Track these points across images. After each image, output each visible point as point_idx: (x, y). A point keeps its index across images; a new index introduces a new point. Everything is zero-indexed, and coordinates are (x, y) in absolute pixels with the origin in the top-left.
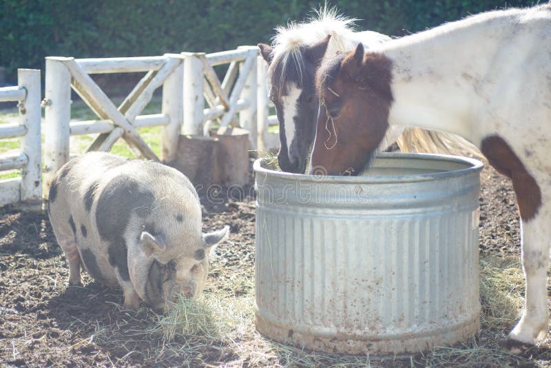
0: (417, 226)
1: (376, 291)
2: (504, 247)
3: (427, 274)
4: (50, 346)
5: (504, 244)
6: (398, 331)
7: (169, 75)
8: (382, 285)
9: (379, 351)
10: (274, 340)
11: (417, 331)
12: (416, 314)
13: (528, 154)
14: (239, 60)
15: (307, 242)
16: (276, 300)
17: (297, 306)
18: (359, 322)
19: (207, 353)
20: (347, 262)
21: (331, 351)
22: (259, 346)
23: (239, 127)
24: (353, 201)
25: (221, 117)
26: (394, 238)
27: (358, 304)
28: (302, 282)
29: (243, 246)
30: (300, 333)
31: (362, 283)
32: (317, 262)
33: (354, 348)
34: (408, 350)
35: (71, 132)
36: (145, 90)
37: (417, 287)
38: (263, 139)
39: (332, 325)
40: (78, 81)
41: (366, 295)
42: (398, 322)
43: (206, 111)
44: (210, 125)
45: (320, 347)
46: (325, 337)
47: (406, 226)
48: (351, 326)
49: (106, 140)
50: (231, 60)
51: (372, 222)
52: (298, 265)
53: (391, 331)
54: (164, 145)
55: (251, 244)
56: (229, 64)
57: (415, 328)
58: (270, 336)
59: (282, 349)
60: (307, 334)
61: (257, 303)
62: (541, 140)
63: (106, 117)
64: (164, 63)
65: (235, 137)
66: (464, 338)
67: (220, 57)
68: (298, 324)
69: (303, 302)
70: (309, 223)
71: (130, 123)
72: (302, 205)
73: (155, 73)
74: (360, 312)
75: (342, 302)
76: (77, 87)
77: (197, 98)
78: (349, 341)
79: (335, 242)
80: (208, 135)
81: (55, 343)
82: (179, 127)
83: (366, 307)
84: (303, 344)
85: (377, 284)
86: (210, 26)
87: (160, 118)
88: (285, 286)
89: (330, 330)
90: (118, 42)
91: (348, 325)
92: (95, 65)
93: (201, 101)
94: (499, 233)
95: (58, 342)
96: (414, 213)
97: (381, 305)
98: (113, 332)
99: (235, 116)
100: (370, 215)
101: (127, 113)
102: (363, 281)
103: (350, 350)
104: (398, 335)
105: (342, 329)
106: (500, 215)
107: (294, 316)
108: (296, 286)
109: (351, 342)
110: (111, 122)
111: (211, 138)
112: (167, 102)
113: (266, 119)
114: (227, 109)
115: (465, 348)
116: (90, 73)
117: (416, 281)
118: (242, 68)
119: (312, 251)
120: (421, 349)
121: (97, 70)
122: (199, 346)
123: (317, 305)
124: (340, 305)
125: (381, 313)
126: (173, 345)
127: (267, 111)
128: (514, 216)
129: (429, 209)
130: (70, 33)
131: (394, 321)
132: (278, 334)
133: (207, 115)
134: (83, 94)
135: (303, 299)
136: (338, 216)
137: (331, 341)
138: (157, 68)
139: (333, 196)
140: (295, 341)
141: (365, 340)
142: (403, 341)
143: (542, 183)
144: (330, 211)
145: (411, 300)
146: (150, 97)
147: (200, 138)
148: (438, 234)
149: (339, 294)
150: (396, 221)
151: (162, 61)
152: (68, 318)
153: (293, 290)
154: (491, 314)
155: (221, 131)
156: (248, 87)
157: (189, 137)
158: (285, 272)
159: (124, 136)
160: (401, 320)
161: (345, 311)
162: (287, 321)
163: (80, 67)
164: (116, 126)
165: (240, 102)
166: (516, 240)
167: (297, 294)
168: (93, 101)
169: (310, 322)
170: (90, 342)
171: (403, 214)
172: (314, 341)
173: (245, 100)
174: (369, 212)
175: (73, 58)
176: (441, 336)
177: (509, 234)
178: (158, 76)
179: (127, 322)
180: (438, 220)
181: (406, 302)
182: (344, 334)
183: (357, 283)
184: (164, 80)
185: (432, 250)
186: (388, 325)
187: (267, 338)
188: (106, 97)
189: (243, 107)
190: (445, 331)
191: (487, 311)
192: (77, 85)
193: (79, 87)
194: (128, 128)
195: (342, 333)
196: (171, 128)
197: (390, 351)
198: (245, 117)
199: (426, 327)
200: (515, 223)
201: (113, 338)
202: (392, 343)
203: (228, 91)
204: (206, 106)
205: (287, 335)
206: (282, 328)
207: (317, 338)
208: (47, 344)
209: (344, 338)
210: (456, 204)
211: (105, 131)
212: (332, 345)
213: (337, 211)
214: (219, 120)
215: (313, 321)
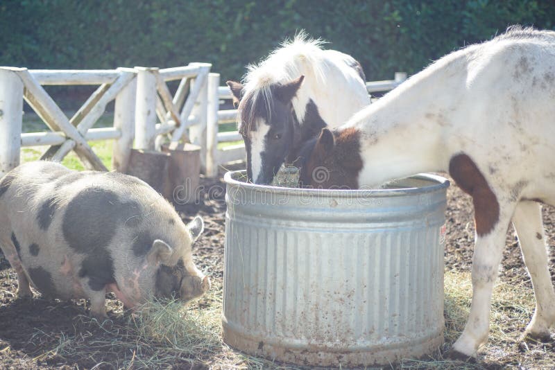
0: (389, 240)
1: (348, 303)
2: (456, 264)
3: (397, 287)
4: (14, 358)
5: (456, 262)
6: (368, 344)
7: (122, 89)
8: (354, 297)
9: (350, 362)
10: (243, 352)
11: (387, 343)
12: (385, 327)
13: (492, 171)
14: (189, 76)
15: (280, 254)
16: (246, 313)
17: (268, 319)
18: (330, 334)
19: (177, 364)
20: (319, 275)
21: (301, 363)
22: (228, 358)
23: (189, 142)
24: (327, 214)
25: (172, 133)
26: (366, 252)
27: (330, 316)
28: (274, 294)
29: (201, 260)
30: (271, 345)
31: (334, 295)
32: (290, 275)
33: (325, 360)
34: (378, 362)
35: (22, 143)
36: (99, 103)
37: (388, 301)
38: (212, 156)
39: (303, 337)
40: (31, 92)
41: (337, 307)
42: (368, 334)
43: (158, 126)
44: (161, 140)
45: (290, 359)
46: (296, 349)
47: (378, 240)
48: (322, 339)
49: (58, 152)
50: (183, 76)
51: (346, 235)
52: (270, 278)
53: (362, 343)
54: (115, 159)
55: (209, 258)
56: (180, 81)
57: (385, 341)
58: (238, 348)
59: (253, 361)
60: (278, 346)
61: (225, 315)
62: (505, 158)
63: (57, 129)
64: (117, 77)
65: (187, 152)
66: (431, 351)
67: (173, 73)
68: (268, 336)
69: (274, 314)
70: (283, 236)
71: (82, 136)
72: (276, 217)
73: (108, 87)
74: (331, 324)
75: (313, 314)
76: (28, 98)
77: (149, 113)
78: (319, 353)
79: (308, 254)
80: (160, 150)
81: (18, 354)
82: (131, 141)
83: (338, 319)
84: (274, 355)
85: (349, 296)
86: (153, 43)
87: (111, 132)
88: (257, 297)
89: (301, 342)
90: (59, 56)
91: (319, 338)
92: (48, 76)
93: (152, 116)
94: (449, 250)
95: (22, 354)
96: (386, 227)
97: (352, 318)
98: (77, 343)
99: (186, 132)
100: (342, 228)
101: (79, 126)
102: (335, 293)
103: (320, 362)
104: (368, 347)
105: (313, 342)
106: (448, 234)
107: (264, 329)
108: (267, 298)
109: (322, 353)
110: (63, 134)
111: (164, 153)
112: (119, 116)
113: (215, 135)
114: (178, 125)
115: (431, 360)
116: (43, 84)
117: (387, 293)
118: (193, 85)
119: (285, 264)
120: (390, 361)
121: (51, 81)
122: (168, 357)
123: (289, 317)
124: (311, 318)
125: (352, 326)
126: (141, 358)
127: (217, 128)
128: (462, 235)
129: (401, 223)
130: (10, 45)
131: (365, 333)
132: (248, 345)
133: (160, 130)
134: (35, 105)
135: (274, 311)
136: (312, 229)
137: (302, 353)
138: (110, 82)
139: (307, 209)
140: (265, 353)
141: (336, 353)
142: (372, 354)
143: (502, 200)
144: (304, 224)
145: (381, 313)
146: (103, 110)
147: (152, 152)
148: (408, 248)
149: (311, 306)
150: (369, 235)
151: (115, 74)
152: (28, 330)
153: (264, 302)
154: (452, 328)
155: (173, 146)
156: (198, 104)
157: (141, 151)
158: (257, 285)
159: (76, 149)
160: (371, 333)
161: (316, 324)
162: (258, 333)
163: (33, 77)
164: (68, 138)
165: (191, 117)
166: (466, 258)
167: (268, 306)
168: (45, 112)
169: (281, 334)
170: (55, 354)
171: (375, 228)
172: (285, 353)
173: (196, 116)
174: (343, 225)
175: (26, 69)
176: (409, 348)
177: (459, 252)
178: (111, 89)
179: (91, 334)
180: (409, 234)
181: (376, 315)
182: (315, 346)
183: (329, 295)
184: (117, 94)
185: (402, 264)
186: (359, 338)
187: (236, 350)
188: (59, 110)
189: (194, 123)
190: (413, 344)
191: (449, 325)
192: (30, 96)
193: (31, 98)
194: (80, 140)
195: (313, 345)
196: (123, 143)
197: (360, 363)
198: (194, 133)
199: (396, 339)
200: (463, 242)
201: (78, 350)
202: (362, 355)
203: (179, 106)
204: (158, 121)
205: (258, 346)
206: (252, 340)
207: (288, 350)
208: (10, 355)
209: (315, 350)
210: (426, 219)
211: (55, 144)
212: (303, 356)
213: (312, 224)
214: (169, 136)
215: (284, 333)
